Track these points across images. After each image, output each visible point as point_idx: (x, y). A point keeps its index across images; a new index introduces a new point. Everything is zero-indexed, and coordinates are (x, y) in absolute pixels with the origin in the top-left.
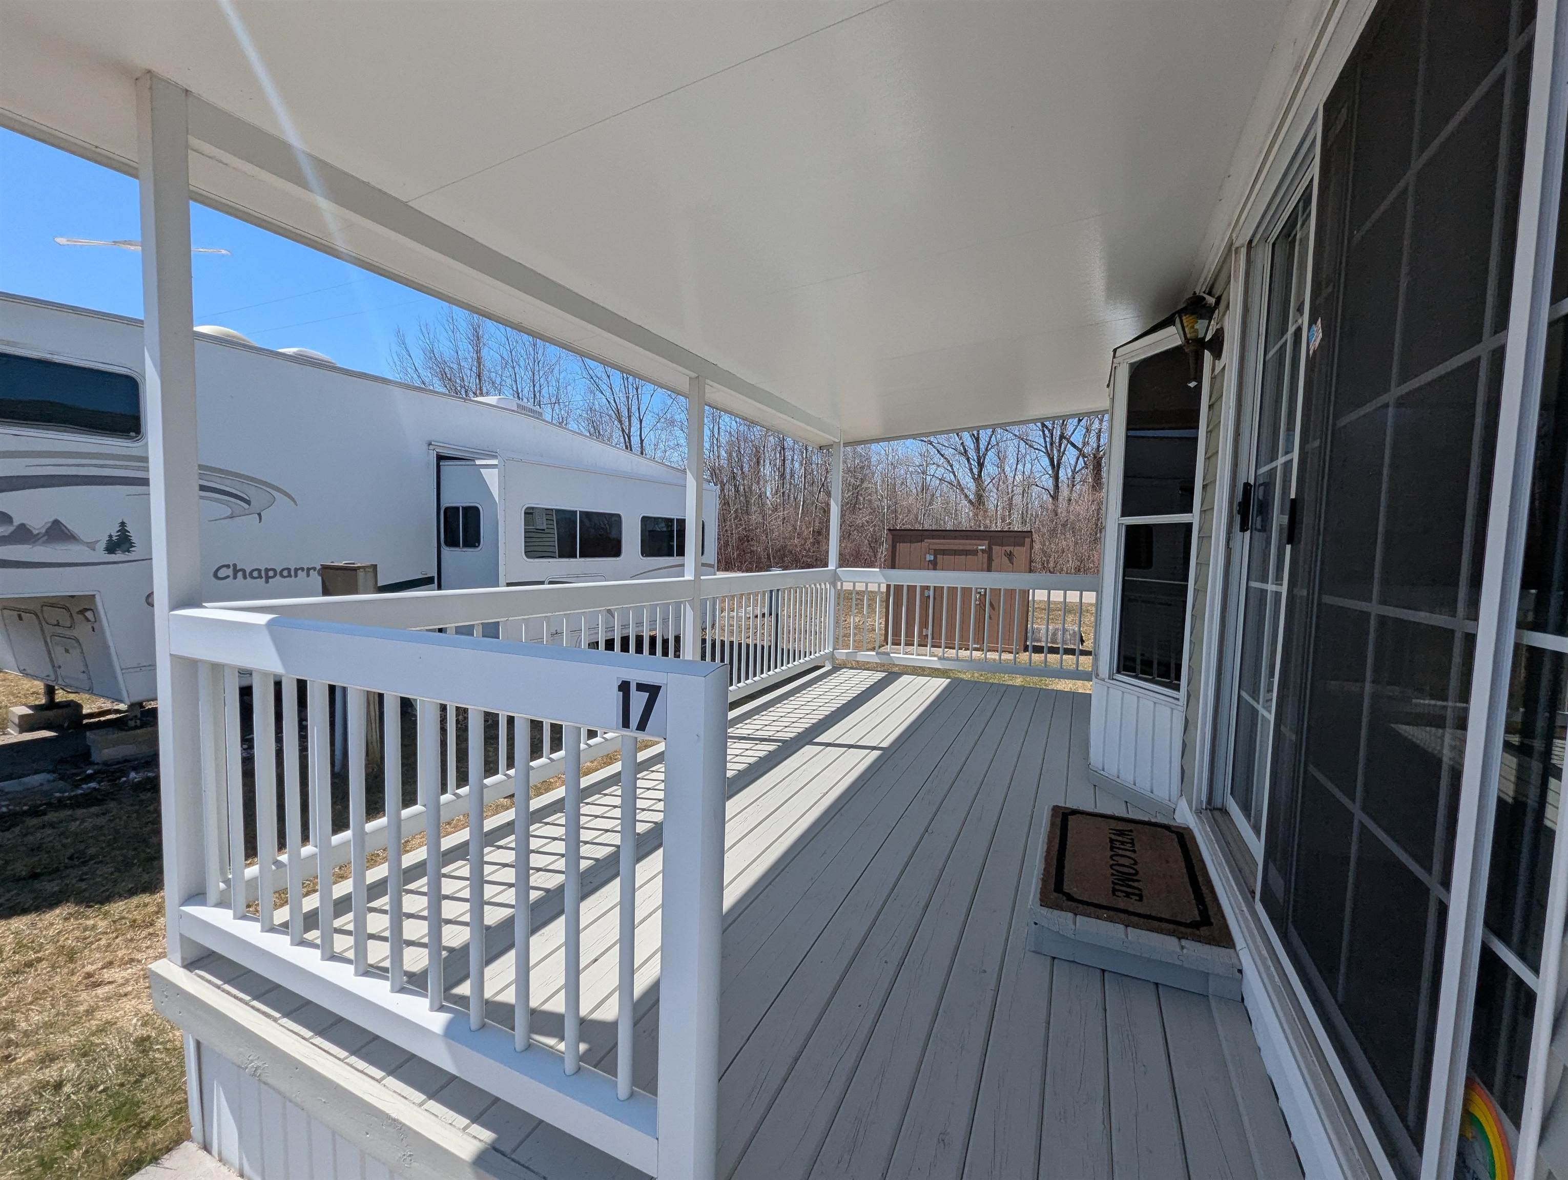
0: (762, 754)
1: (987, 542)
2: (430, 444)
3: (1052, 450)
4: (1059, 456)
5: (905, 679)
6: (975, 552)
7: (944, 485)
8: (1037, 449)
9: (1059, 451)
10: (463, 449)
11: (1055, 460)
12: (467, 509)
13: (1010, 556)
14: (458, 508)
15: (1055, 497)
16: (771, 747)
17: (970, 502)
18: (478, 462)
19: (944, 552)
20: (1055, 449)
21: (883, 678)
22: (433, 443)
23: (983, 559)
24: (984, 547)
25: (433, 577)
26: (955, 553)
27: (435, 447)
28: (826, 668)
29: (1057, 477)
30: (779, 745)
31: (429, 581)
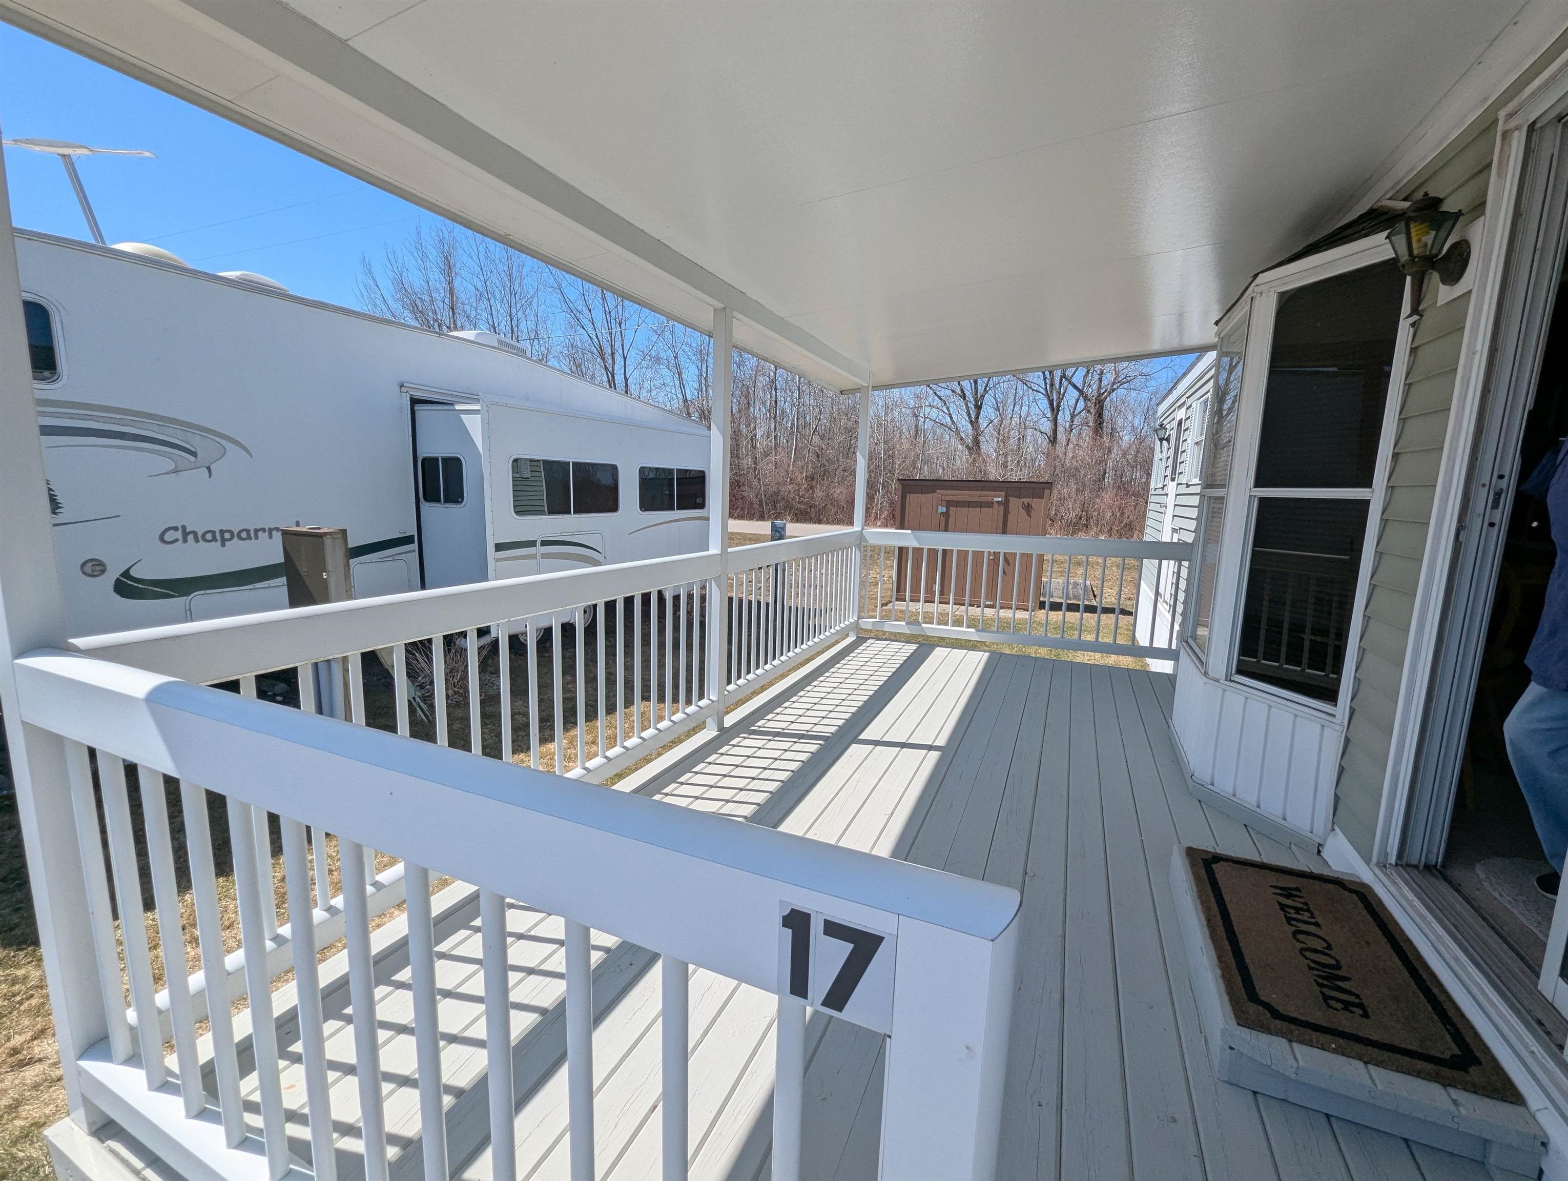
0: (804, 757)
1: (1003, 494)
2: (402, 385)
3: (1052, 392)
4: (1058, 398)
5: (941, 653)
6: (990, 504)
8: (1036, 391)
9: (1059, 392)
10: (440, 391)
11: (1055, 403)
12: (447, 461)
13: (1028, 508)
14: (437, 459)
15: (1052, 441)
16: (811, 747)
17: (969, 447)
18: (458, 407)
19: (957, 504)
20: (1055, 391)
21: (915, 651)
22: (405, 384)
23: (998, 511)
24: (1000, 499)
25: (413, 536)
26: (969, 504)
27: (408, 389)
28: (851, 639)
29: (1055, 421)
30: (820, 744)
31: (408, 540)
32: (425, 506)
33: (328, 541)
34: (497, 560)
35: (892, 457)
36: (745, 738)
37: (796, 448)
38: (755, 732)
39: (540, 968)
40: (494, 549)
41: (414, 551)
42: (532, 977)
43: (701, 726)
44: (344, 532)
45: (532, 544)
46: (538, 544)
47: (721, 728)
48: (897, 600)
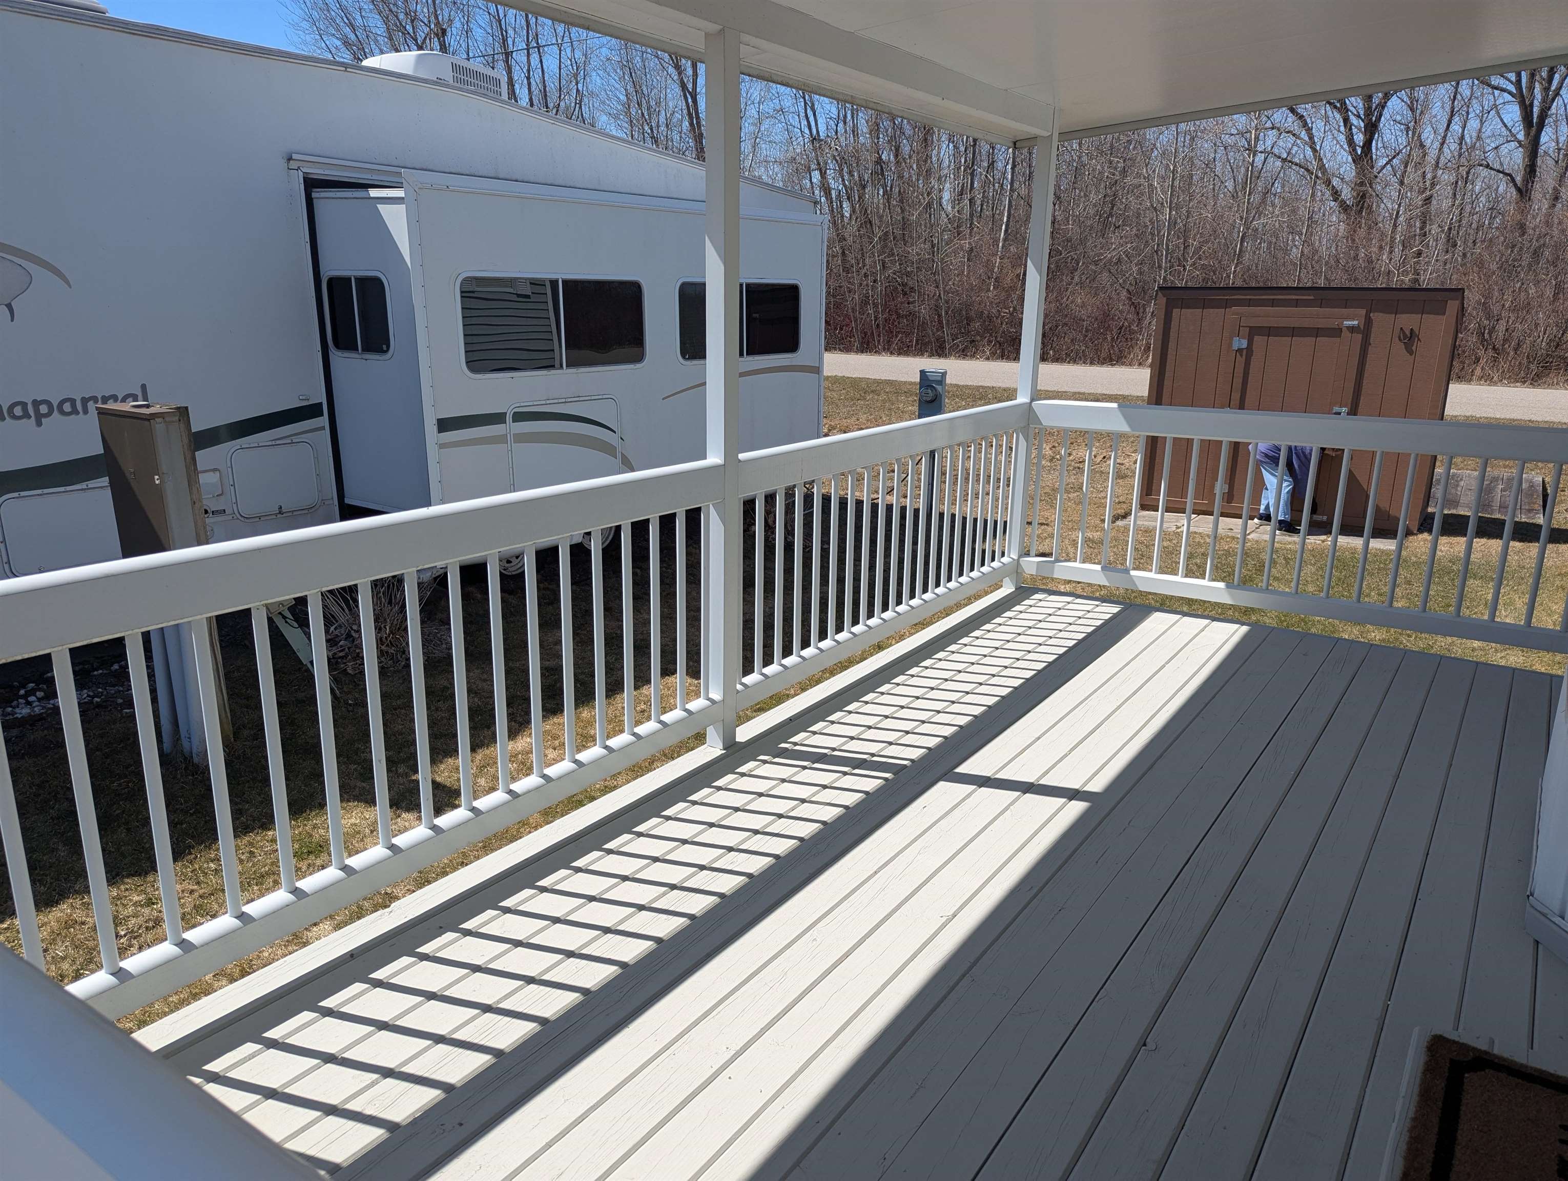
0: (851, 799)
1: (1363, 312)
2: (290, 159)
3: (1531, 88)
4: (1544, 101)
5: (1157, 621)
6: (1336, 332)
7: (1293, 175)
8: (1497, 88)
9: (1546, 90)
10: (348, 166)
11: (1536, 110)
12: (363, 282)
13: (1410, 339)
14: (348, 280)
15: (1524, 192)
16: (869, 782)
17: (1344, 207)
18: (373, 193)
19: (1269, 331)
20: (1537, 85)
21: (1115, 616)
22: (294, 156)
23: (1351, 344)
24: (1356, 323)
25: (321, 404)
26: (1294, 332)
27: (300, 164)
28: (1007, 589)
29: (1533, 148)
30: (886, 779)
31: (313, 411)
32: (338, 358)
33: (159, 427)
34: (442, 446)
35: (1185, 233)
36: (765, 762)
37: (1008, 221)
38: (785, 753)
39: (345, 1107)
40: (435, 428)
41: (323, 428)
42: (332, 1119)
43: (700, 738)
44: (183, 412)
45: (497, 418)
46: (509, 418)
47: (731, 745)
48: (1143, 507)
